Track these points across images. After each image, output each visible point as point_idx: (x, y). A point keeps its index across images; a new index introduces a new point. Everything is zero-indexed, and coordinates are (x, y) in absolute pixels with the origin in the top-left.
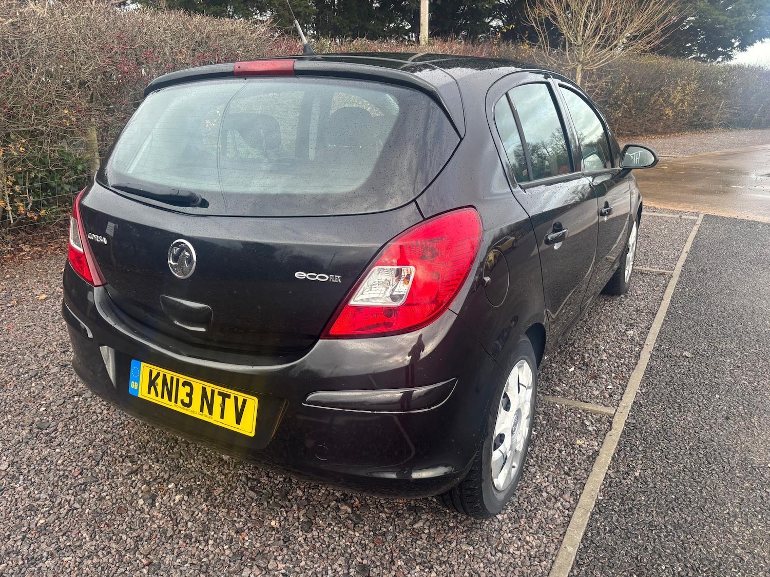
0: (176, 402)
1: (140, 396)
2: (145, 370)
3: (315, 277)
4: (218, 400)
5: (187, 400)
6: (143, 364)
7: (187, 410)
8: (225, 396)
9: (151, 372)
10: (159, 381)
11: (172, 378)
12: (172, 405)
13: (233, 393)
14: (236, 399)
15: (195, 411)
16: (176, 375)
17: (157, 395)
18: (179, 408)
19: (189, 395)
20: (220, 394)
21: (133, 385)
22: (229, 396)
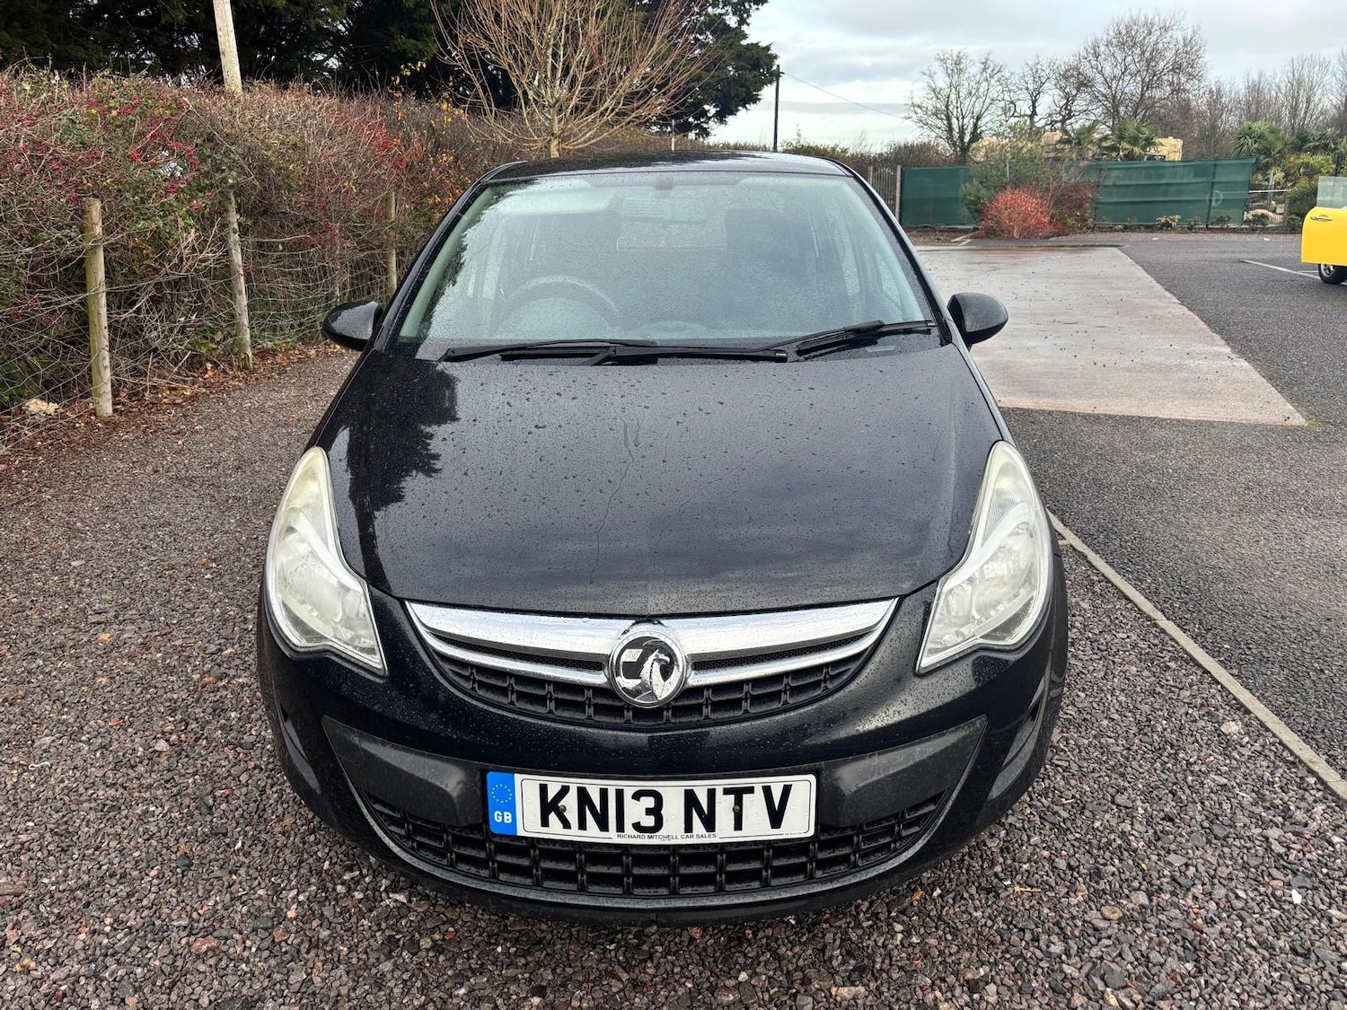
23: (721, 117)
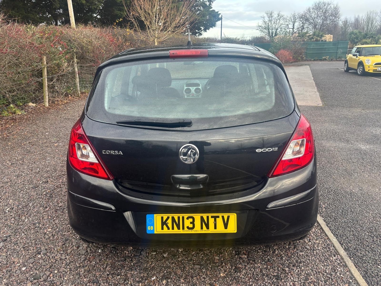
0: (183, 228)
1: (155, 232)
2: (157, 218)
3: (266, 150)
4: (211, 221)
5: (191, 226)
6: (155, 215)
7: (191, 231)
8: (215, 218)
9: (162, 218)
10: (170, 221)
11: (179, 218)
12: (181, 231)
13: (220, 215)
14: (223, 217)
15: (198, 230)
16: (181, 215)
17: (169, 229)
18: (186, 231)
19: (193, 223)
20: (212, 217)
21: (149, 228)
22: (218, 217)
23: (205, 30)
